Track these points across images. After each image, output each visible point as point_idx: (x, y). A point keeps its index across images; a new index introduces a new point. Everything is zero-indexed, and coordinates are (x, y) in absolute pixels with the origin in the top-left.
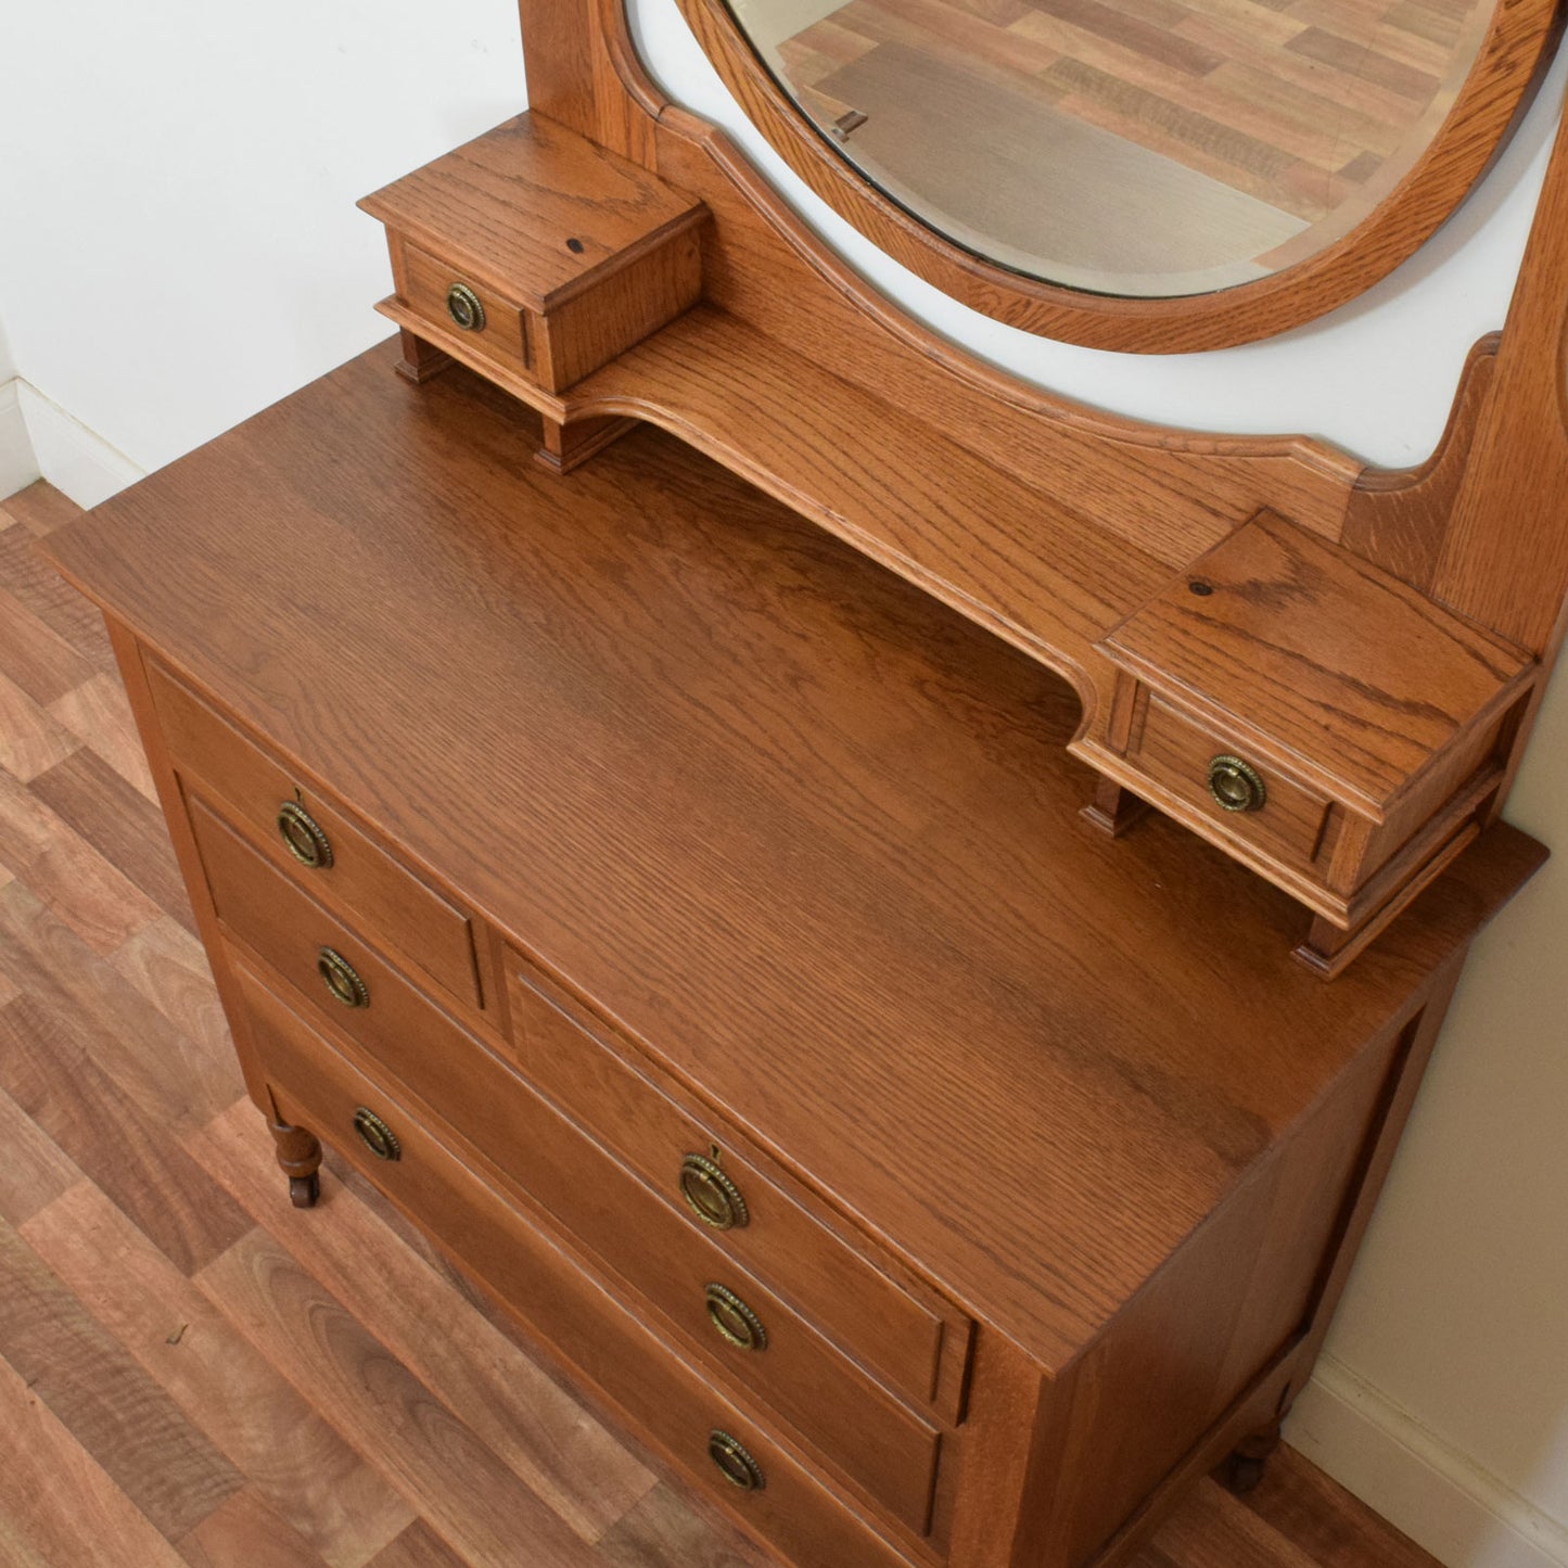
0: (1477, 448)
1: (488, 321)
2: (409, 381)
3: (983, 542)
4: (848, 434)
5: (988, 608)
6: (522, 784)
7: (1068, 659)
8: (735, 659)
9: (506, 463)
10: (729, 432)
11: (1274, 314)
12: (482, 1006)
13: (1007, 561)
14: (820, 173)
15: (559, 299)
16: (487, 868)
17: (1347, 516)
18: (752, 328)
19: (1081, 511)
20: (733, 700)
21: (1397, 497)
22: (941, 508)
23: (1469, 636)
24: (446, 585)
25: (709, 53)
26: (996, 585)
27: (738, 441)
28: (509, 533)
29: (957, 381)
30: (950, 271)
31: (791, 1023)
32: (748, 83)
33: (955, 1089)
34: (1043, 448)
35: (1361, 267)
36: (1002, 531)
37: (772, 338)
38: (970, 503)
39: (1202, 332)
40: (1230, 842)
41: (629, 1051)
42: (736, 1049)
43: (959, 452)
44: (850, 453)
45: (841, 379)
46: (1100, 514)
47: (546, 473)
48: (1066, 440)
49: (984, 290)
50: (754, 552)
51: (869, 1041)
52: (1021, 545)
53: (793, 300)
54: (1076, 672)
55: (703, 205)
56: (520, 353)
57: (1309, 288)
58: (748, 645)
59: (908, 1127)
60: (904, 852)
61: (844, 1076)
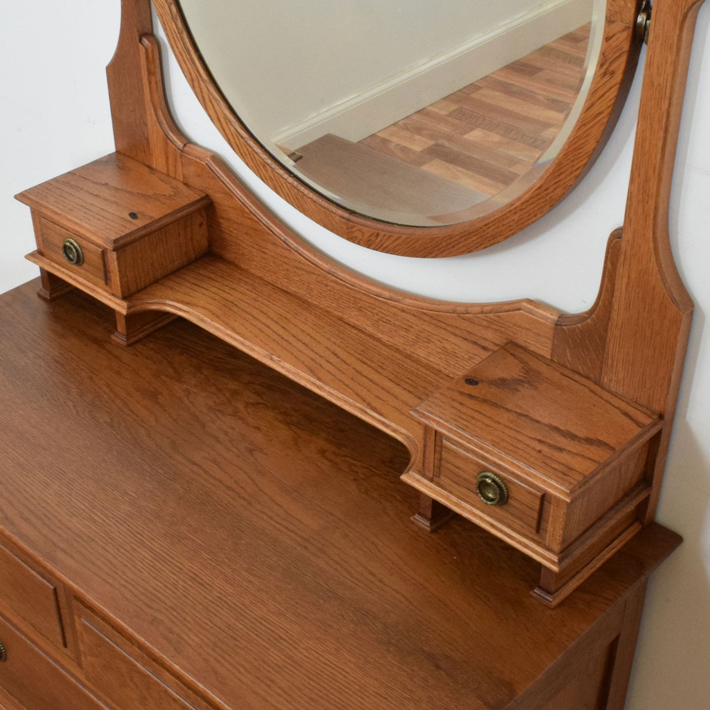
0: (617, 294)
1: (85, 258)
2: (44, 299)
3: (358, 372)
4: (286, 318)
5: (358, 405)
6: (88, 506)
7: (403, 431)
8: (218, 440)
9: (95, 341)
10: (218, 317)
11: (505, 227)
12: (65, 645)
13: (371, 381)
14: (266, 171)
15: (121, 242)
16: (62, 550)
17: (553, 341)
18: (237, 266)
19: (415, 355)
20: (214, 461)
21: (579, 328)
22: (336, 355)
23: (623, 406)
24: (54, 402)
25: (206, 109)
26: (364, 393)
27: (223, 321)
28: (93, 376)
29: (345, 285)
30: (336, 219)
31: (234, 632)
32: (227, 124)
33: (329, 669)
34: (392, 320)
35: (547, 194)
36: (370, 366)
37: (246, 271)
38: (352, 352)
39: (469, 241)
40: (492, 525)
41: (143, 657)
42: (201, 647)
43: (347, 327)
44: (286, 327)
45: (283, 290)
46: (424, 356)
47: (118, 345)
48: (404, 314)
49: (354, 230)
50: (233, 385)
51: (280, 643)
52: (380, 373)
53: (256, 246)
54: (407, 437)
55: (207, 196)
56: (102, 275)
57: (522, 210)
58: (226, 433)
59: (300, 690)
60: (307, 540)
61: (264, 662)
